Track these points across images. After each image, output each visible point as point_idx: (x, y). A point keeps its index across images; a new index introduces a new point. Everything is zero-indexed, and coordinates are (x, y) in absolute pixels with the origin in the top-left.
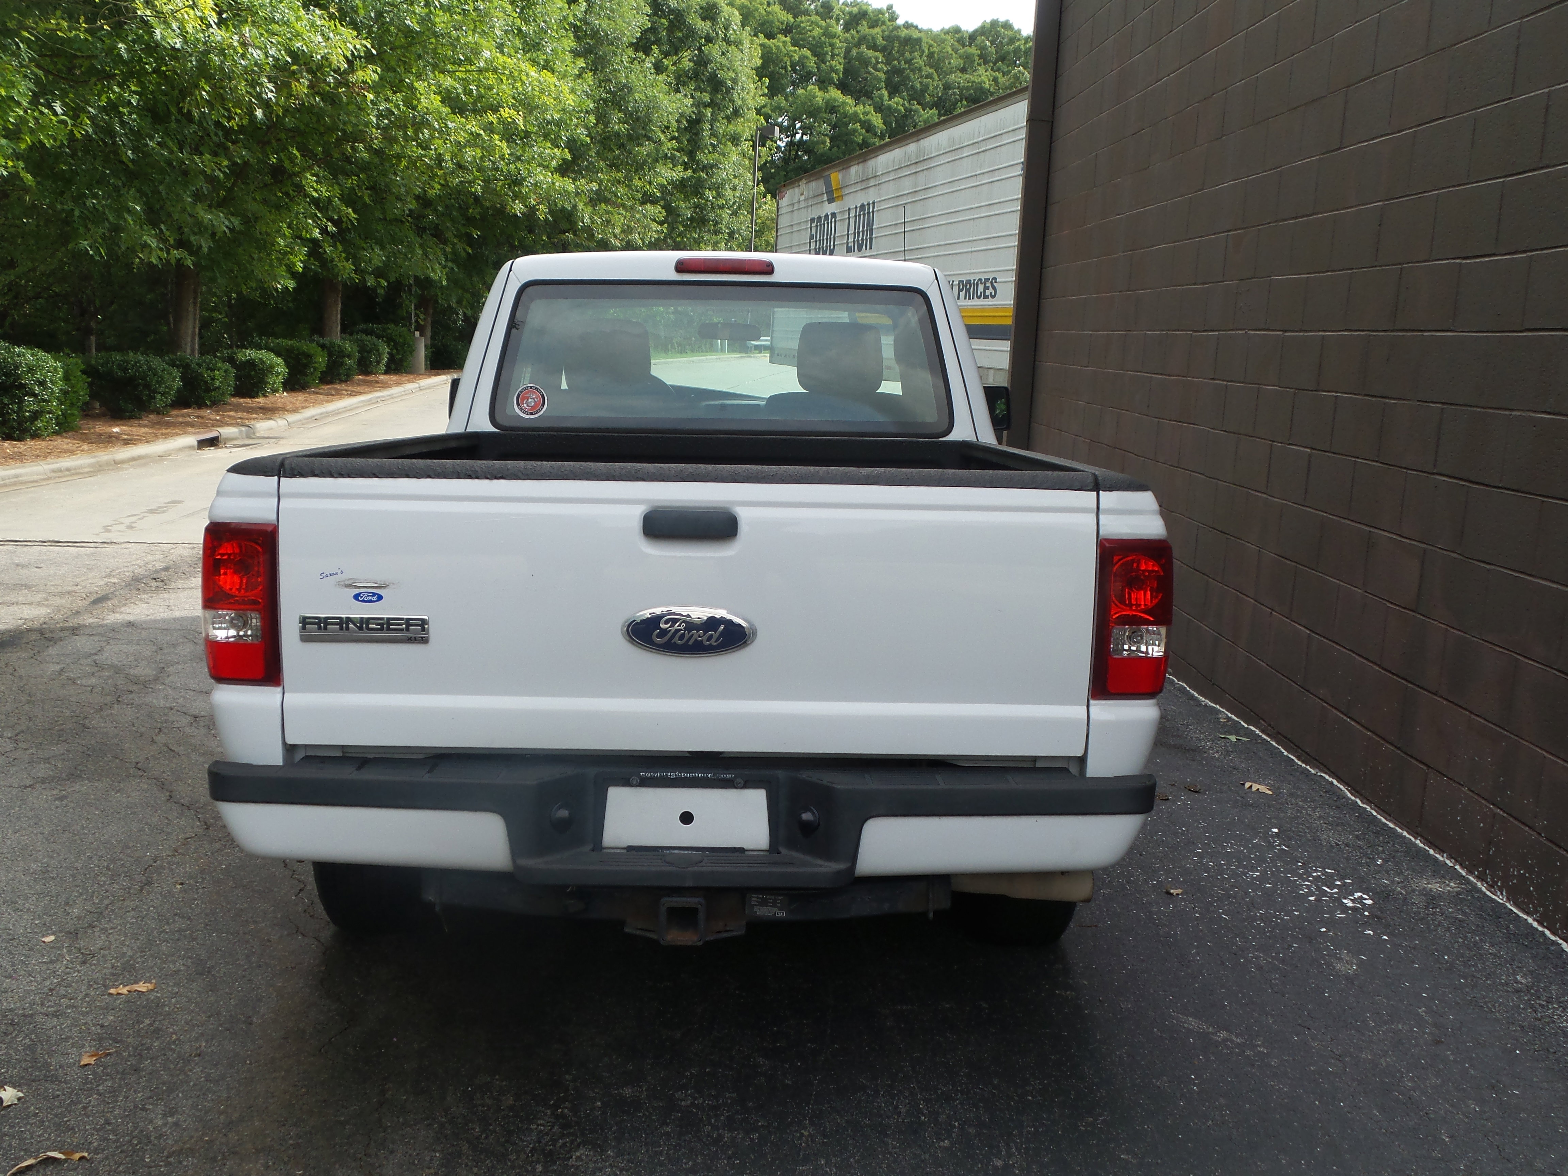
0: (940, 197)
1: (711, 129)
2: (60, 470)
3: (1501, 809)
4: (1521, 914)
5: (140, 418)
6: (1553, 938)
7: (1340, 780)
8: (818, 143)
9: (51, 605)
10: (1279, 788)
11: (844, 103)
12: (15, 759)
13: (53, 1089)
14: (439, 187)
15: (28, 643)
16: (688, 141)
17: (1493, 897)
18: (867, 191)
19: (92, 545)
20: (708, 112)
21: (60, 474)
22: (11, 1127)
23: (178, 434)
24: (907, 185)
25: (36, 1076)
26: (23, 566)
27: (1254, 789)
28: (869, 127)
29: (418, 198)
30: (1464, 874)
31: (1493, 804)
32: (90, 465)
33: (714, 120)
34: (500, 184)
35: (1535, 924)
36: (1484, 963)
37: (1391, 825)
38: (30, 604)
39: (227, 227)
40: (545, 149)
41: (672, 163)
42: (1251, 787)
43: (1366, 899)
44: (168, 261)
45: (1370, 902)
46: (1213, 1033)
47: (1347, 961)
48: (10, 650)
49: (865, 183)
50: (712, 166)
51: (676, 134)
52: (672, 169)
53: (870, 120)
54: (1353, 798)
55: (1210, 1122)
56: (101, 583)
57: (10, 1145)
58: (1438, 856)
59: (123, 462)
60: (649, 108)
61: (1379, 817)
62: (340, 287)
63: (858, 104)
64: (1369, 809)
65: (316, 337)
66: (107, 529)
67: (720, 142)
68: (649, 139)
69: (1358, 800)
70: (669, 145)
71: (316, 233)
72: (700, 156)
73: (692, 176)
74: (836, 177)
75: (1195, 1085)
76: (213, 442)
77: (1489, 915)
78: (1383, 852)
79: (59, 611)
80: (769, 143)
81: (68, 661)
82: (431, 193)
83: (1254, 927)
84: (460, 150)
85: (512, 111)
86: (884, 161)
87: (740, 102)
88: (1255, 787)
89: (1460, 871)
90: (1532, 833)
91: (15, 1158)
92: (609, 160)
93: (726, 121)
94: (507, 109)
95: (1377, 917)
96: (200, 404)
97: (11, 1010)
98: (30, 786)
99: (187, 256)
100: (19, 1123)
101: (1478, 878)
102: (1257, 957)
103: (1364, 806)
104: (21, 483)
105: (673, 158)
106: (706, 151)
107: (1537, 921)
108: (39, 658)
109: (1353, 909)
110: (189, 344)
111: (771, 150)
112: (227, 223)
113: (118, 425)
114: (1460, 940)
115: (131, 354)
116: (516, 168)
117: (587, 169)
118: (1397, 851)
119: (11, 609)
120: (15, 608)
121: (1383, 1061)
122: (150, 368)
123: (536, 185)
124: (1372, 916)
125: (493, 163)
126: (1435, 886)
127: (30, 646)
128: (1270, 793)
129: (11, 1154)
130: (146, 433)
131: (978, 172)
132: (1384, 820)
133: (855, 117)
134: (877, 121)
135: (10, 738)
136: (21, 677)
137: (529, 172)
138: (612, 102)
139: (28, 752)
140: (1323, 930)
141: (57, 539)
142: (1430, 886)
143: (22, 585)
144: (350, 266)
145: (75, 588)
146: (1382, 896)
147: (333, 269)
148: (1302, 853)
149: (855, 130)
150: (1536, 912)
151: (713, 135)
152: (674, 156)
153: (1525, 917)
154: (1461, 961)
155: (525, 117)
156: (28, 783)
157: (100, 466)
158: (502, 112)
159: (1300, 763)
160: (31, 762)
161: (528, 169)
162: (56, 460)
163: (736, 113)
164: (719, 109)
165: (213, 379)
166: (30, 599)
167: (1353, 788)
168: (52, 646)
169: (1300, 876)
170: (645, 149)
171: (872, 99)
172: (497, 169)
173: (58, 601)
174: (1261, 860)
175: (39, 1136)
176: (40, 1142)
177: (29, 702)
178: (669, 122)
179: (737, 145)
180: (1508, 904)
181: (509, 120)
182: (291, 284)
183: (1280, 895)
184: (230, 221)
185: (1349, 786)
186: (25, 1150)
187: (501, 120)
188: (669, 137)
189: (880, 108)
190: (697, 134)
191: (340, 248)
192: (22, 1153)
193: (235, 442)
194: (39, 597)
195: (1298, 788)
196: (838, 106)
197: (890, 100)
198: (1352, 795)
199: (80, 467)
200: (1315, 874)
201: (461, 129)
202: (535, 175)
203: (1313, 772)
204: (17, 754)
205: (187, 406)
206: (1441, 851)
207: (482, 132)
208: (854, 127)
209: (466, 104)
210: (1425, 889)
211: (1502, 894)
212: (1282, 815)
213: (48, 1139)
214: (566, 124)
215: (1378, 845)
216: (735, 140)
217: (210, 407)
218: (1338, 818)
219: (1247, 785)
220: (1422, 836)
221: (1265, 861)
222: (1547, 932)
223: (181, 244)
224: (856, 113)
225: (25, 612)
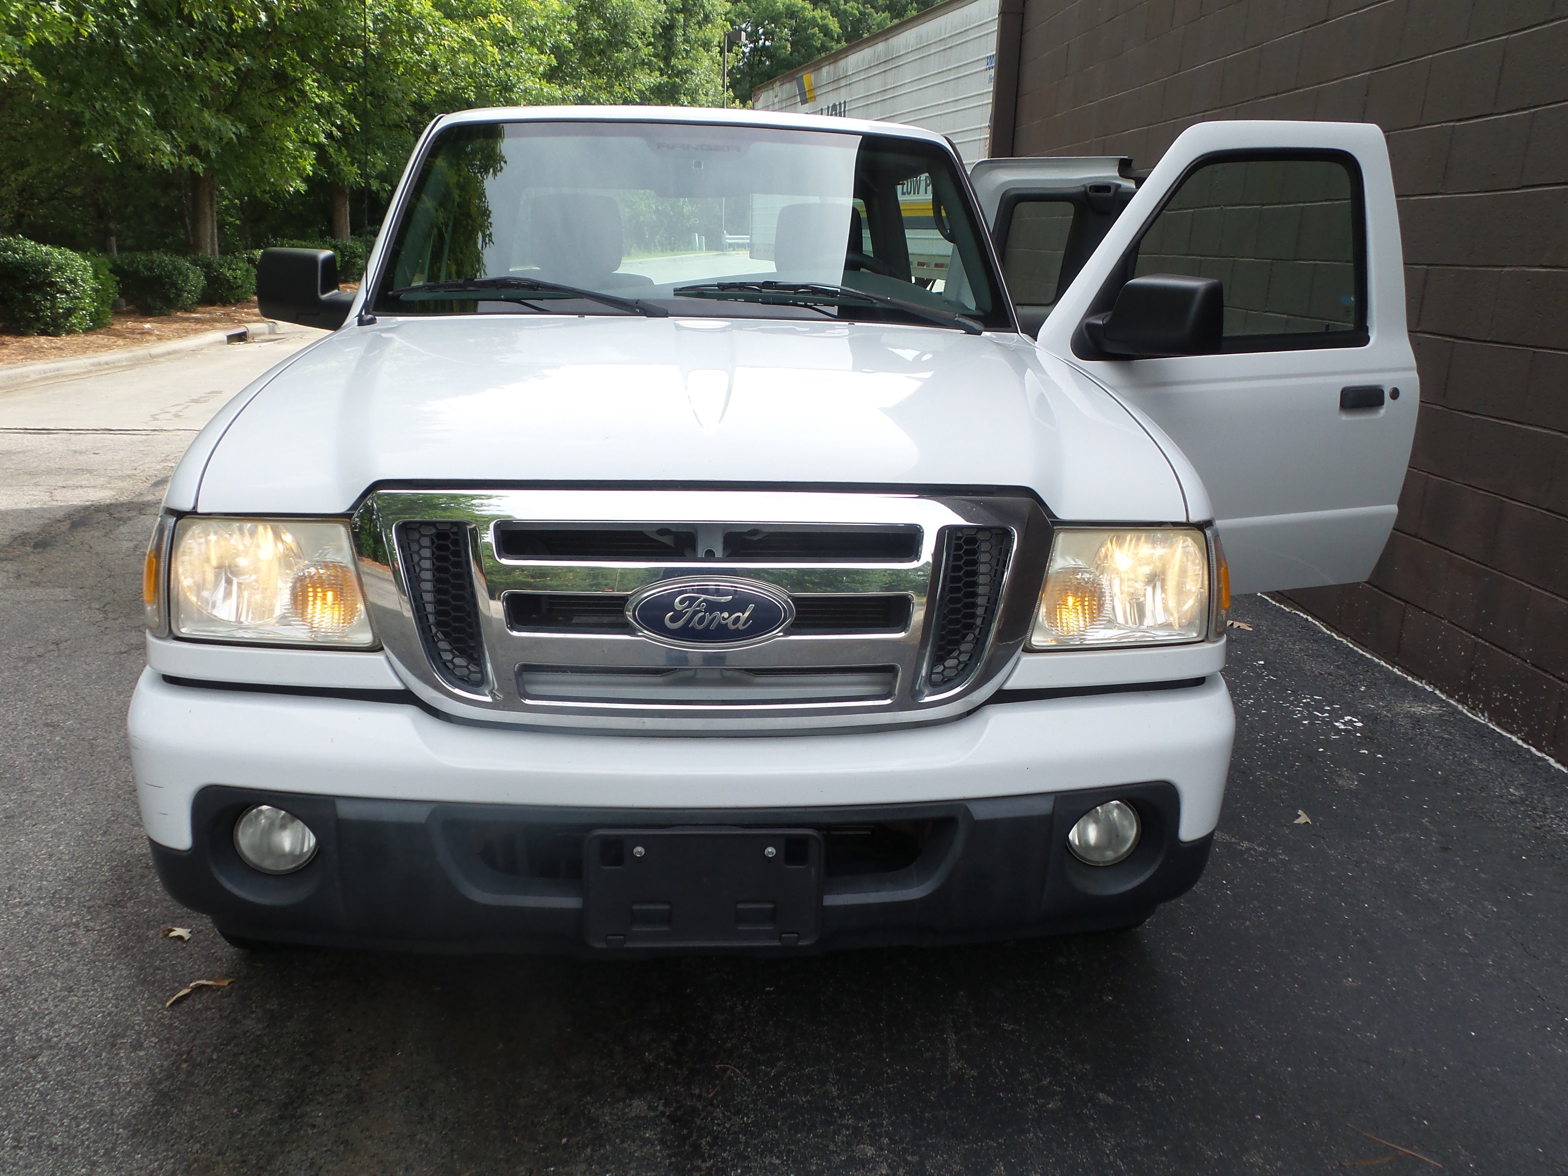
0: (909, 95)
1: (684, 35)
2: (100, 364)
3: (1482, 639)
4: (1504, 734)
5: (169, 315)
6: (1539, 754)
7: (1314, 617)
8: (779, 47)
9: (114, 488)
10: (1258, 625)
11: (803, 8)
12: (106, 628)
13: (196, 924)
14: (435, 93)
15: (98, 523)
16: (663, 47)
17: (1475, 718)
18: (838, 91)
19: (143, 432)
20: (681, 18)
21: (101, 368)
22: (162, 961)
23: (207, 330)
24: (876, 85)
25: (178, 913)
26: (81, 453)
27: (1235, 626)
28: (826, 31)
29: (414, 104)
30: (1444, 698)
31: (1474, 634)
32: (127, 359)
33: (686, 26)
34: (491, 90)
35: (1520, 742)
36: (1476, 778)
37: (1368, 656)
38: (94, 487)
39: (234, 133)
40: (532, 55)
41: (649, 69)
42: (1232, 624)
43: (1355, 722)
44: (180, 167)
45: (1360, 724)
46: (1236, 843)
47: (1348, 777)
48: (83, 529)
49: (836, 83)
50: (686, 72)
51: (652, 40)
52: (649, 74)
53: (827, 25)
54: (1329, 632)
55: (1248, 923)
56: (158, 467)
57: (164, 977)
58: (1416, 682)
59: (159, 356)
60: (626, 14)
61: (1355, 648)
62: (348, 191)
63: (816, 8)
64: (1345, 642)
65: (328, 238)
66: (154, 417)
67: (692, 48)
68: (628, 45)
69: (1333, 634)
70: (646, 51)
71: (322, 138)
72: (674, 61)
73: (667, 82)
74: (808, 78)
75: (1227, 889)
76: (241, 337)
77: (1473, 734)
78: (1364, 680)
79: (123, 493)
80: (735, 48)
81: (140, 538)
82: (427, 99)
83: (1257, 749)
84: (454, 56)
85: (501, 17)
86: (854, 61)
87: (710, 8)
88: (1236, 625)
89: (1440, 695)
90: (1516, 659)
91: (171, 989)
92: (590, 66)
93: (697, 26)
94: (496, 15)
95: (1368, 739)
96: (225, 302)
97: (142, 855)
98: (125, 652)
99: (199, 163)
100: (169, 957)
101: (1458, 701)
102: (1265, 775)
103: (1340, 639)
104: (64, 376)
105: (650, 64)
106: (680, 57)
107: (1522, 739)
108: (112, 536)
109: (1345, 730)
110: (209, 246)
111: (737, 55)
112: (234, 130)
113: (148, 322)
114: (1451, 757)
115: (155, 254)
116: (506, 74)
117: (571, 75)
118: (1376, 679)
119: (76, 492)
120: (81, 491)
121: (1397, 866)
122: (175, 268)
123: (525, 91)
124: (1364, 737)
125: (484, 69)
126: (1418, 710)
127: (101, 525)
128: (1251, 629)
129: (166, 986)
130: (177, 329)
131: (945, 69)
132: (1360, 651)
133: (813, 23)
134: (834, 24)
135: (98, 609)
136: (98, 554)
137: (519, 78)
138: (591, 8)
139: (117, 622)
140: (1321, 750)
141: (108, 428)
142: (1413, 709)
143: (83, 470)
144: (355, 169)
145: (134, 472)
146: (1370, 718)
147: (339, 173)
148: (1289, 682)
149: (814, 35)
150: (1520, 731)
151: (687, 41)
152: (651, 61)
153: (1509, 736)
154: (1454, 776)
155: (513, 23)
156: (123, 650)
157: (137, 360)
158: (492, 18)
159: (1274, 603)
160: (122, 630)
161: (518, 75)
162: (94, 355)
163: (707, 18)
164: (691, 15)
165: (235, 278)
166: (93, 483)
167: (1329, 624)
168: (122, 525)
169: (1292, 703)
170: (624, 55)
171: (829, 3)
172: (487, 75)
173: (120, 484)
174: (1252, 689)
175: (190, 968)
176: (192, 973)
177: (110, 576)
178: (645, 28)
179: (708, 51)
180: (1490, 725)
181: (499, 25)
182: (303, 187)
183: (1276, 720)
184: (237, 128)
185: (1324, 622)
186: (178, 982)
187: (492, 27)
188: (646, 42)
189: (837, 13)
190: (671, 40)
191: (345, 152)
192: (177, 985)
193: (262, 337)
194: (101, 481)
195: (1276, 625)
196: (798, 11)
197: (845, 4)
198: (1327, 629)
199: (119, 361)
200: (1305, 701)
201: (454, 33)
202: (525, 81)
203: (1287, 610)
204: (107, 624)
205: (212, 303)
206: (1420, 678)
207: (474, 38)
208: (812, 31)
209: (457, 9)
210: (1408, 712)
211: (1483, 715)
212: (1265, 649)
213: (199, 970)
214: (550, 30)
215: (1359, 674)
216: (706, 45)
217: (234, 305)
218: (1317, 650)
219: (1229, 623)
220: (1399, 665)
221: (1257, 690)
222: (1533, 750)
223: (194, 150)
224: (814, 18)
225: (91, 494)
